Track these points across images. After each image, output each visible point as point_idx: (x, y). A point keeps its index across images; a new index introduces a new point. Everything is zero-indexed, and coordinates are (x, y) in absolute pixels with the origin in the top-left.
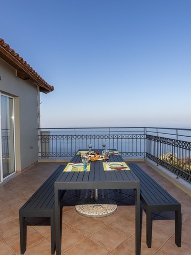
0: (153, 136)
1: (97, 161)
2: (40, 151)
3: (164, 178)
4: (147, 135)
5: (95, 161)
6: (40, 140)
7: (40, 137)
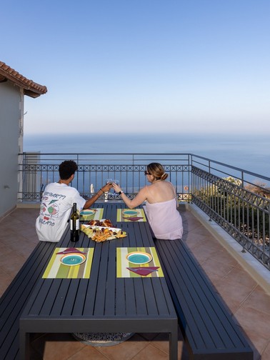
0: (202, 171)
1: (106, 241)
2: (21, 190)
3: (222, 247)
4: (193, 167)
5: (102, 242)
6: (21, 172)
7: (21, 167)
